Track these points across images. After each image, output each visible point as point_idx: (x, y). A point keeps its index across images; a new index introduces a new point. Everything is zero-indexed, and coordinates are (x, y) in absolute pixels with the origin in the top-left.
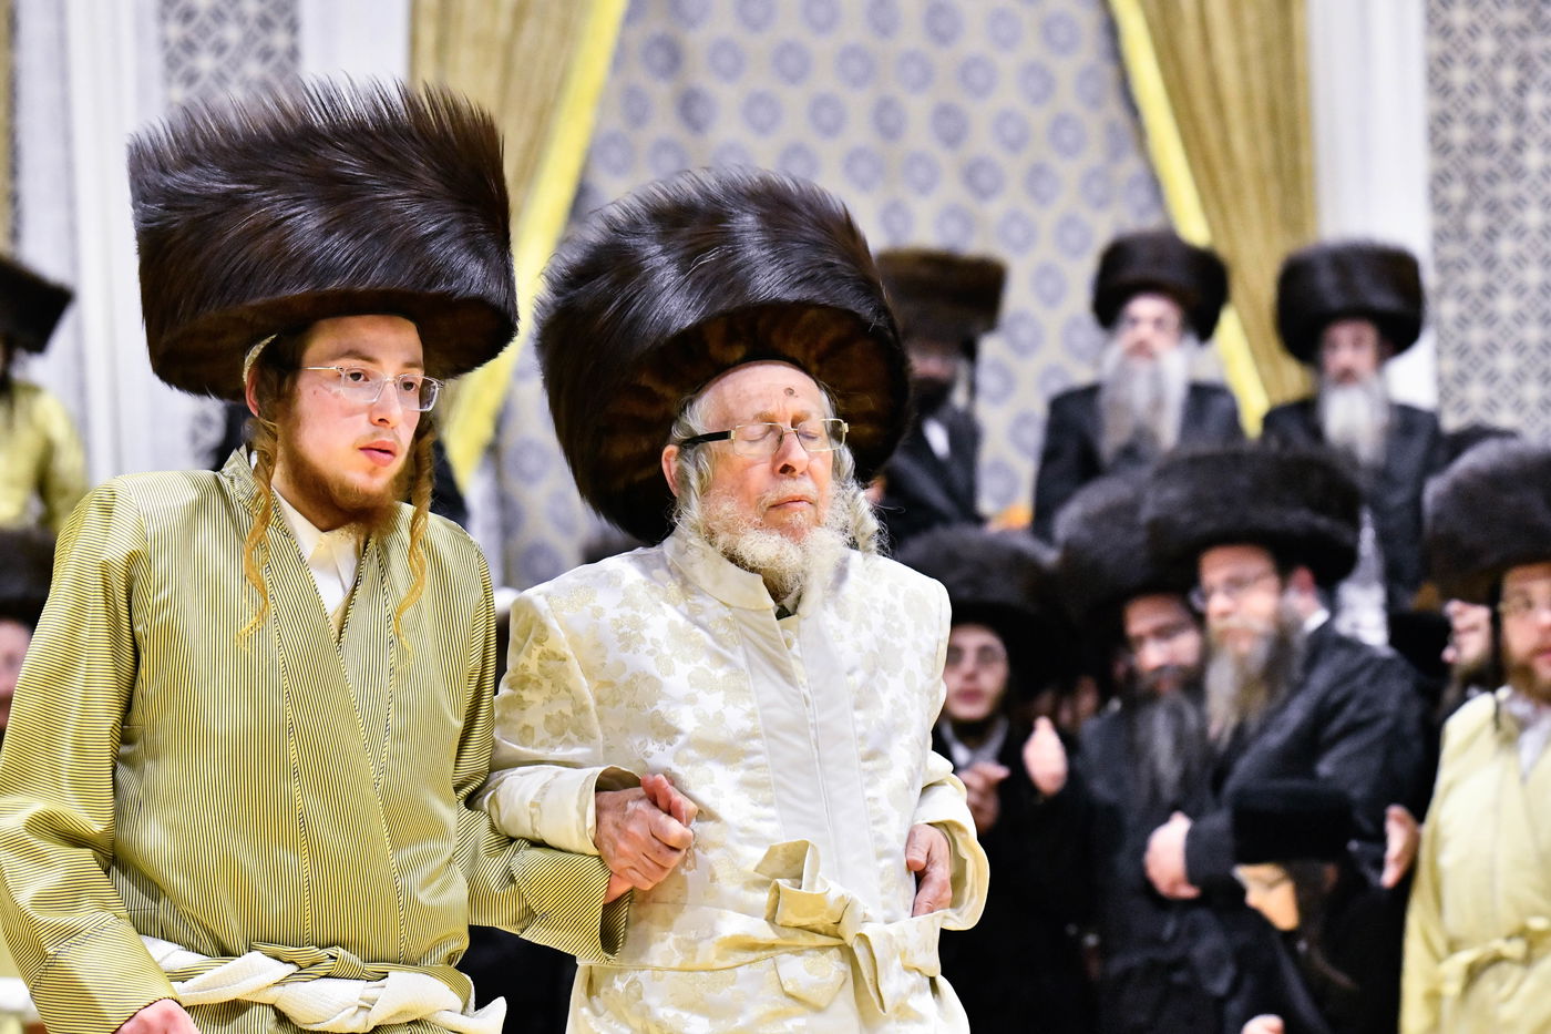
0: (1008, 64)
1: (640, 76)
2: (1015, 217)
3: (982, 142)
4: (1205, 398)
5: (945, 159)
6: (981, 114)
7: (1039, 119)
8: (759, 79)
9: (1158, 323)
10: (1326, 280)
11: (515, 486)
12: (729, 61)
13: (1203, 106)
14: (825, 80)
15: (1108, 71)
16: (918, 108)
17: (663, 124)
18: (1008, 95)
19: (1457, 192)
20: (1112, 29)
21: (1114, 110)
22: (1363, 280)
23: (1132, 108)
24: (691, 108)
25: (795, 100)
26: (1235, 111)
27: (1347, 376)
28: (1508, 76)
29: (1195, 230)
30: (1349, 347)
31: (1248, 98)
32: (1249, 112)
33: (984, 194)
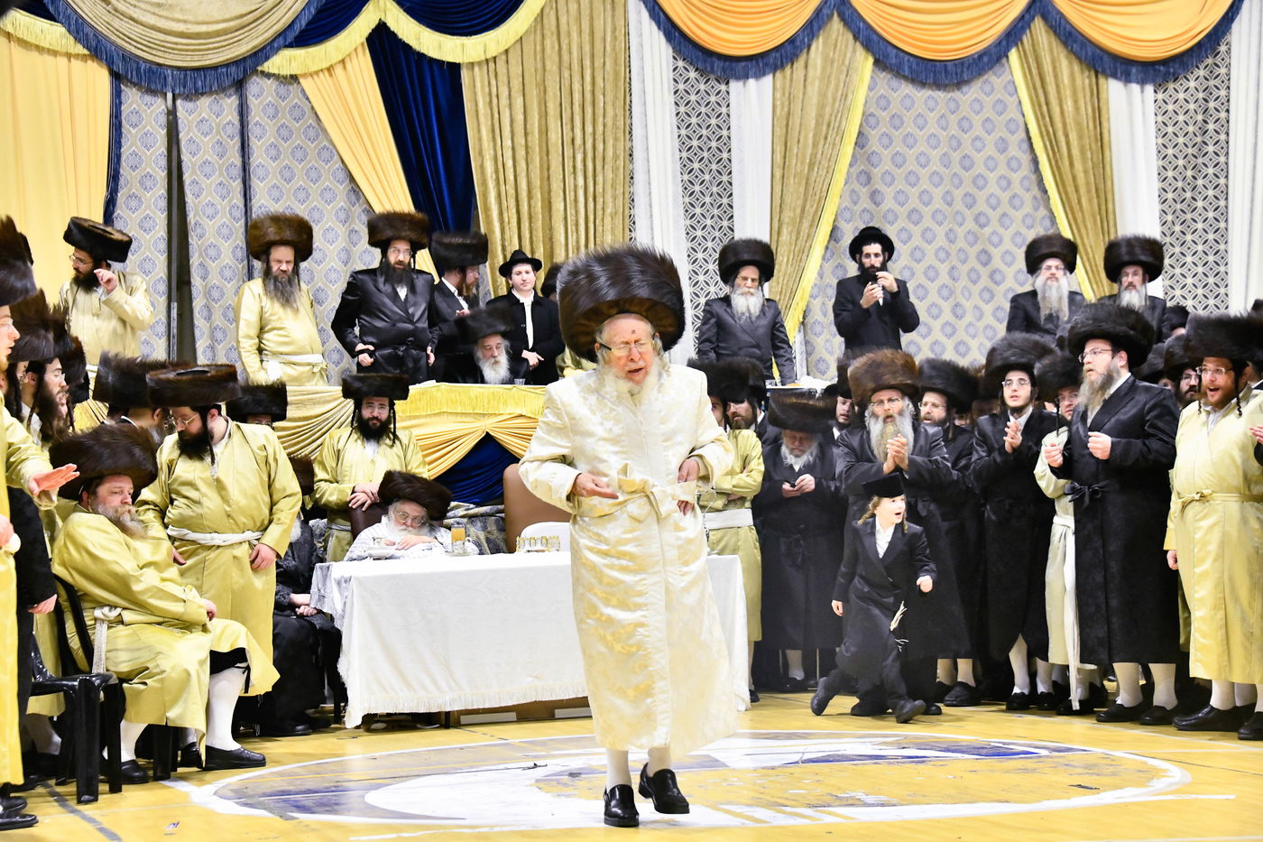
0: (992, 177)
1: (856, 186)
2: (994, 233)
3: (981, 206)
4: (1074, 296)
5: (967, 212)
6: (981, 196)
7: (1005, 196)
8: (900, 184)
9: (1057, 268)
10: (1124, 250)
11: (811, 337)
12: (889, 179)
13: (1071, 189)
14: (925, 184)
15: (1034, 177)
16: (958, 194)
17: (865, 203)
18: (993, 188)
19: (1170, 218)
20: (1035, 161)
21: (1036, 191)
22: (1138, 251)
23: (1045, 192)
24: (874, 196)
25: (914, 192)
26: (1083, 190)
27: (1131, 285)
28: (1189, 173)
29: (1067, 234)
30: (1132, 275)
31: (1088, 184)
32: (1089, 191)
33: (982, 226)
